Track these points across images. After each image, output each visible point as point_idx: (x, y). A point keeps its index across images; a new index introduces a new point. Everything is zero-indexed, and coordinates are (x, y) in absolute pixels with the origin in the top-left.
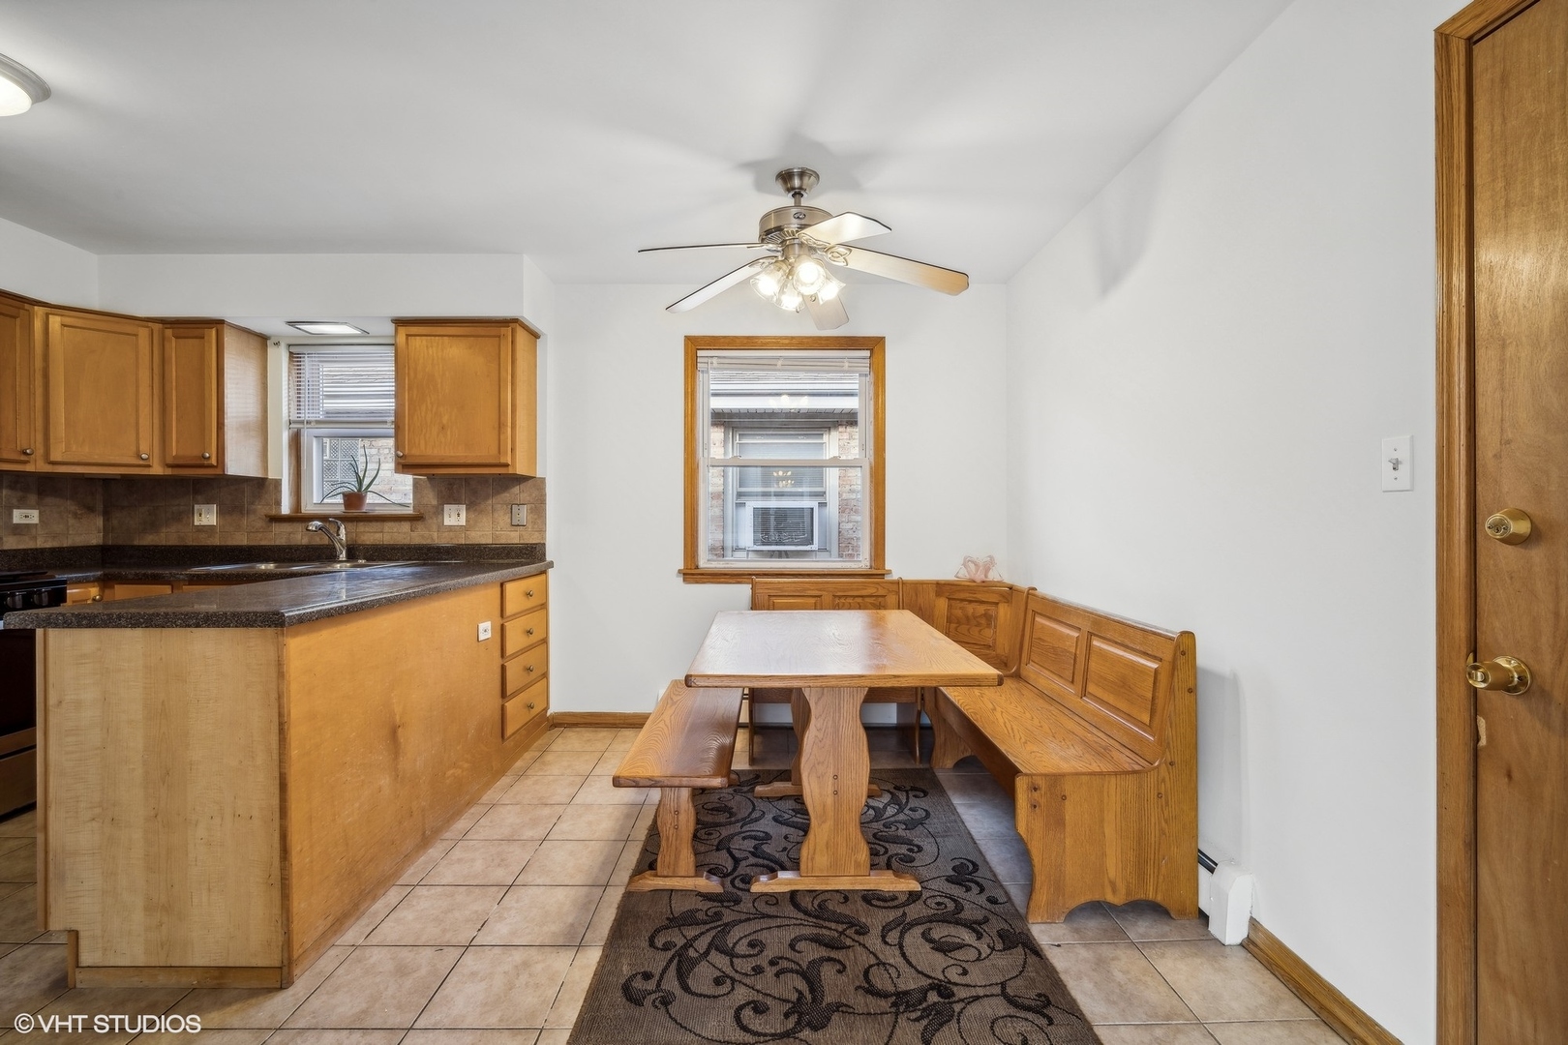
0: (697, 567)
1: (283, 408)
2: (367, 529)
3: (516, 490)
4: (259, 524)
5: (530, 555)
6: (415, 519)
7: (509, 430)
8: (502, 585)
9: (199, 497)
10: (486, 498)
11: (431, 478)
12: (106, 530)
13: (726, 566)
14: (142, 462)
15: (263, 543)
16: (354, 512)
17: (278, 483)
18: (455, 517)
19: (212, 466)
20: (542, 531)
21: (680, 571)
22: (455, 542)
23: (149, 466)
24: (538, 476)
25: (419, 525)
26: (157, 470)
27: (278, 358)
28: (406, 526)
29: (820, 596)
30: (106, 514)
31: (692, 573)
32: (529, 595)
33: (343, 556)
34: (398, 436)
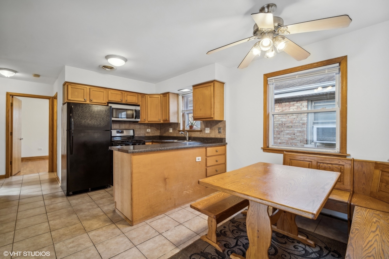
0: (268, 147)
1: (181, 108)
2: (193, 133)
3: (219, 124)
4: (177, 132)
5: (221, 142)
6: (201, 131)
7: (213, 109)
8: (206, 148)
9: (170, 127)
10: (213, 126)
11: (203, 121)
12: (160, 133)
13: (278, 147)
14: (159, 121)
15: (178, 136)
16: (191, 130)
17: (180, 123)
18: (208, 131)
19: (168, 121)
20: (225, 135)
21: (262, 148)
22: (207, 137)
23: (160, 121)
24: (224, 120)
25: (201, 133)
26: (162, 122)
27: (180, 98)
28: (199, 133)
29: (311, 162)
30: (160, 130)
31: (266, 149)
32: (217, 151)
33: (187, 139)
34: (193, 113)
